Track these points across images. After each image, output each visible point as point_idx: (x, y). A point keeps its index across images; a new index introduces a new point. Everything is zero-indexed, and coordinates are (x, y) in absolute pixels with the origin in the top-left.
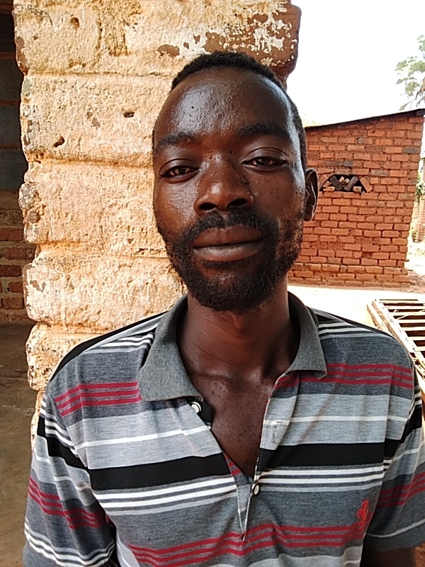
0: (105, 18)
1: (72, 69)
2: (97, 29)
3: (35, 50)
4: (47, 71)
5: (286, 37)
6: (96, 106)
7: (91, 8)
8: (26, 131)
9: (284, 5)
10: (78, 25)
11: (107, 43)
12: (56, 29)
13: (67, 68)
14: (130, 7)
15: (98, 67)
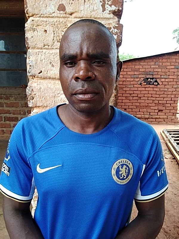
0: (56, 30)
1: (45, 47)
2: (53, 34)
3: (32, 41)
4: (36, 48)
5: (118, 35)
6: (53, 60)
7: (51, 27)
8: (29, 68)
9: (117, 24)
10: (47, 32)
11: (56, 38)
12: (39, 34)
13: (43, 47)
14: (64, 26)
15: (54, 46)
